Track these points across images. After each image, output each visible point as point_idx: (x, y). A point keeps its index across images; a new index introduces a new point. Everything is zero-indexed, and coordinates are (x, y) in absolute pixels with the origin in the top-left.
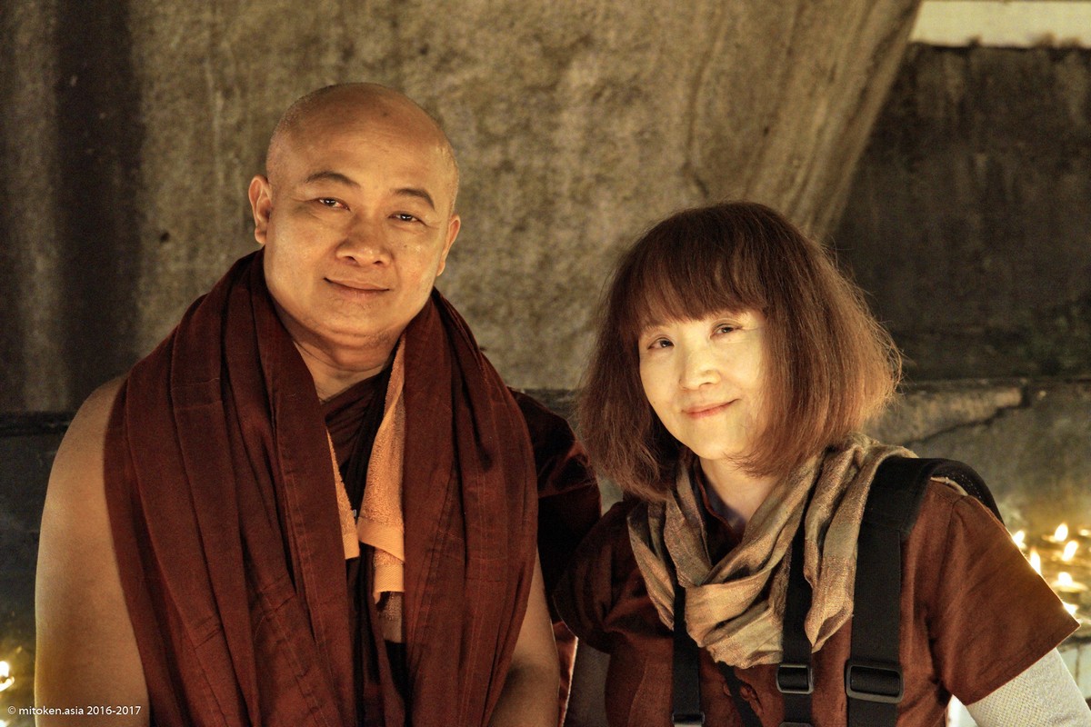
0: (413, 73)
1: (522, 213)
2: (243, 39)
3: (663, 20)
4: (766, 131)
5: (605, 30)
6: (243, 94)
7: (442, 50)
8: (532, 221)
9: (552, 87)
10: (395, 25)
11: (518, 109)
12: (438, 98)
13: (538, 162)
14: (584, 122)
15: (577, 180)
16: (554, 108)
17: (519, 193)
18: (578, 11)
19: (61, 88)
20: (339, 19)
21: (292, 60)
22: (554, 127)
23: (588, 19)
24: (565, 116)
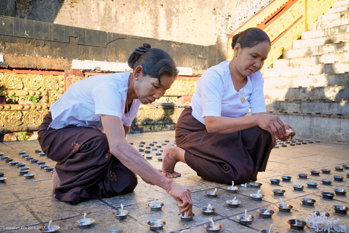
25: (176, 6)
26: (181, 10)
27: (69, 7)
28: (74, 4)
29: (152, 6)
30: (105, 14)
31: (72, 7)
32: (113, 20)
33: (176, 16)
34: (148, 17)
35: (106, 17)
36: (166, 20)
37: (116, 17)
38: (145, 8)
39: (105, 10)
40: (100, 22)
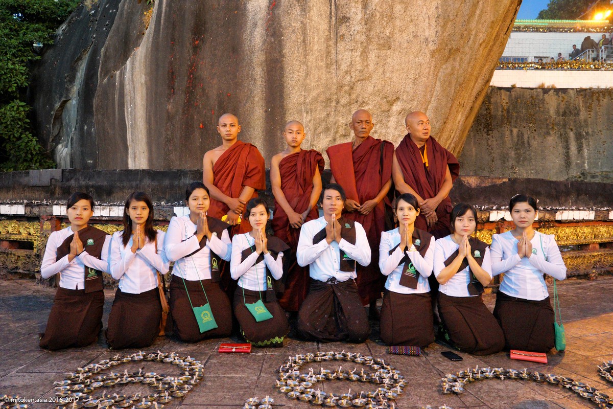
2: (312, 99)
3: (418, 93)
4: (445, 122)
5: (403, 96)
6: (311, 113)
7: (361, 102)
9: (389, 111)
10: (350, 95)
13: (384, 131)
14: (396, 120)
15: (394, 136)
16: (389, 116)
18: (396, 91)
19: (266, 111)
20: (336, 93)
21: (324, 104)
22: (388, 121)
23: (399, 93)
24: (391, 118)
25: (586, 129)
26: (590, 132)
27: (485, 135)
28: (490, 132)
29: (562, 131)
30: (518, 140)
31: (488, 135)
32: (526, 145)
33: (586, 139)
34: (558, 141)
35: (520, 142)
36: (576, 143)
37: (528, 142)
38: (556, 133)
39: (518, 136)
40: (514, 148)
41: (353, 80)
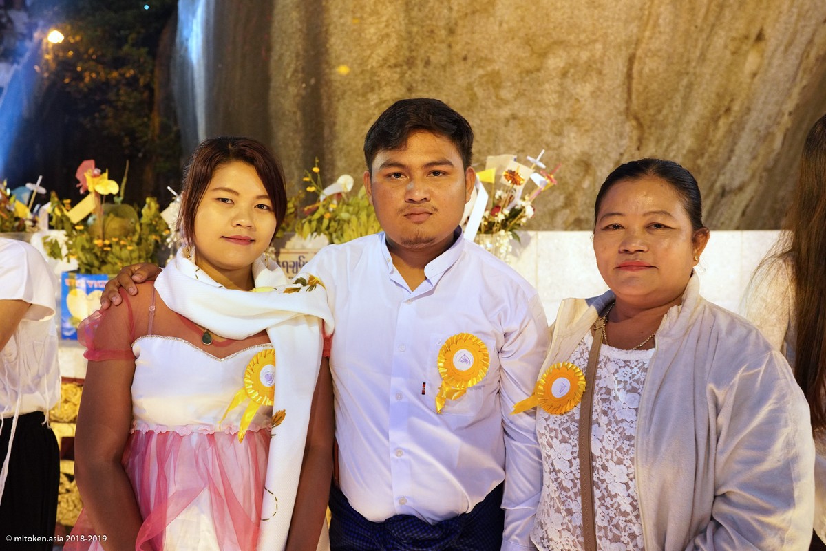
0: (460, 71)
1: (523, 142)
5: (569, 34)
7: (475, 57)
8: (529, 146)
9: (538, 70)
10: (450, 46)
11: (518, 85)
12: (474, 82)
13: (531, 113)
14: (558, 88)
15: (554, 122)
16: (540, 82)
17: (521, 131)
18: (552, 26)
22: (542, 92)
23: (558, 29)
24: (547, 86)
41: (454, 15)
